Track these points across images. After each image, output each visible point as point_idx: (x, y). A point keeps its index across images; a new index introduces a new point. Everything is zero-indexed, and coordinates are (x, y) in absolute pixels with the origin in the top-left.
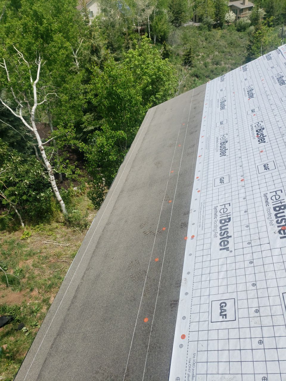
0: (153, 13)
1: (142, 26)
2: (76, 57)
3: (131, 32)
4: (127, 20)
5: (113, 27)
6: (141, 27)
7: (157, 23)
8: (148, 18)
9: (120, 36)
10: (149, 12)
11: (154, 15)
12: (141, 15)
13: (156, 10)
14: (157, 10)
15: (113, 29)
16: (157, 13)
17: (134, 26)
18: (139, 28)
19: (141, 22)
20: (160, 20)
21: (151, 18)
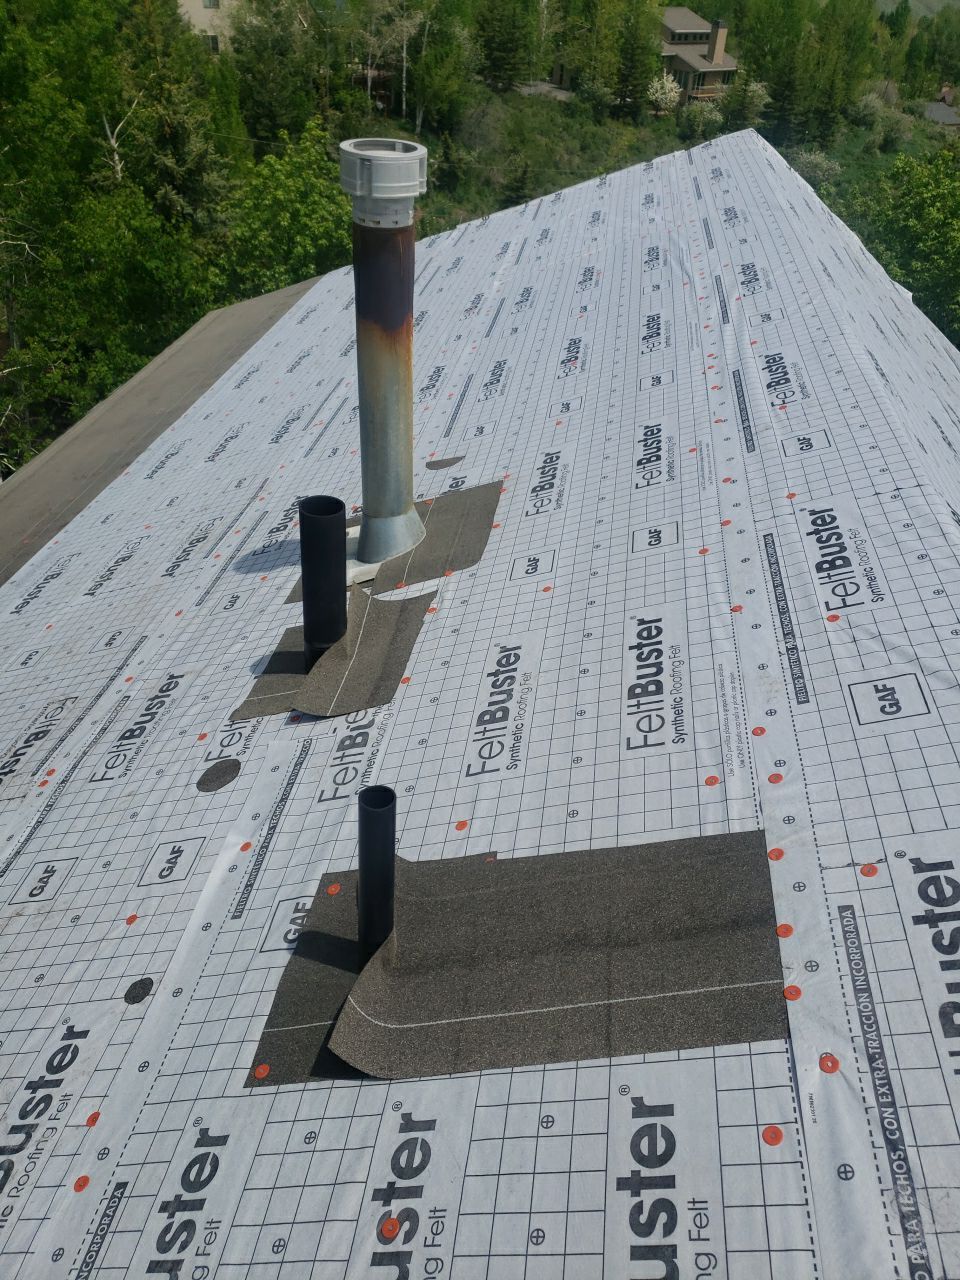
0: (421, 33)
1: (379, 67)
2: (114, 143)
3: (342, 81)
4: (334, 39)
5: (282, 54)
6: (376, 73)
7: (428, 67)
8: (402, 47)
9: (301, 88)
10: (407, 27)
11: (425, 40)
12: (378, 33)
13: (431, 26)
14: (436, 27)
15: (281, 63)
16: (432, 34)
17: (354, 67)
18: (371, 73)
19: (379, 54)
20: (440, 60)
21: (415, 47)
